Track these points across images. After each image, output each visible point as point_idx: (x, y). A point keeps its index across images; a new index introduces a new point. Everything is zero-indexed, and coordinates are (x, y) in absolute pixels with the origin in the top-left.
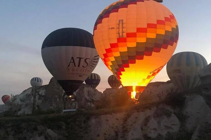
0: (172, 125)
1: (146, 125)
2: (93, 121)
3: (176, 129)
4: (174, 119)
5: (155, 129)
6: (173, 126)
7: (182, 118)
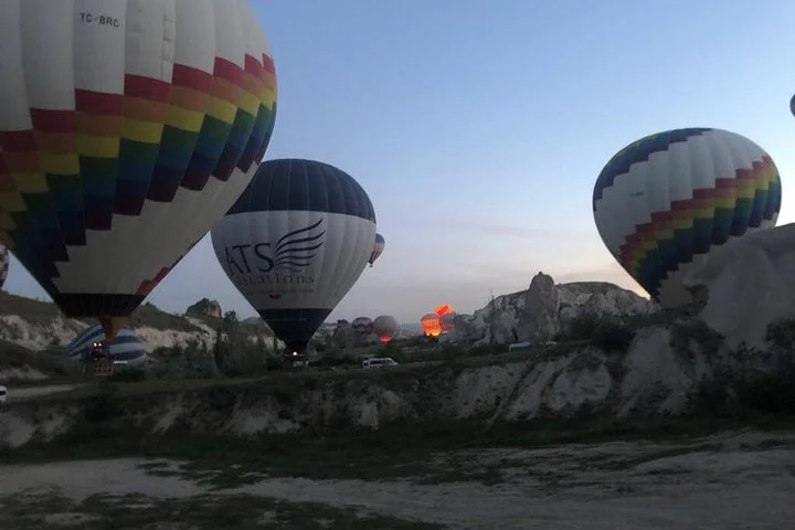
0: (598, 386)
1: (551, 385)
2: (465, 377)
3: (602, 394)
4: (603, 375)
5: (563, 394)
6: (597, 389)
7: (617, 374)
